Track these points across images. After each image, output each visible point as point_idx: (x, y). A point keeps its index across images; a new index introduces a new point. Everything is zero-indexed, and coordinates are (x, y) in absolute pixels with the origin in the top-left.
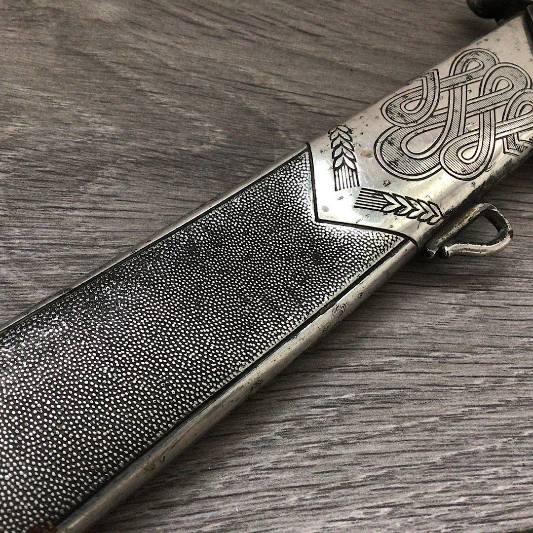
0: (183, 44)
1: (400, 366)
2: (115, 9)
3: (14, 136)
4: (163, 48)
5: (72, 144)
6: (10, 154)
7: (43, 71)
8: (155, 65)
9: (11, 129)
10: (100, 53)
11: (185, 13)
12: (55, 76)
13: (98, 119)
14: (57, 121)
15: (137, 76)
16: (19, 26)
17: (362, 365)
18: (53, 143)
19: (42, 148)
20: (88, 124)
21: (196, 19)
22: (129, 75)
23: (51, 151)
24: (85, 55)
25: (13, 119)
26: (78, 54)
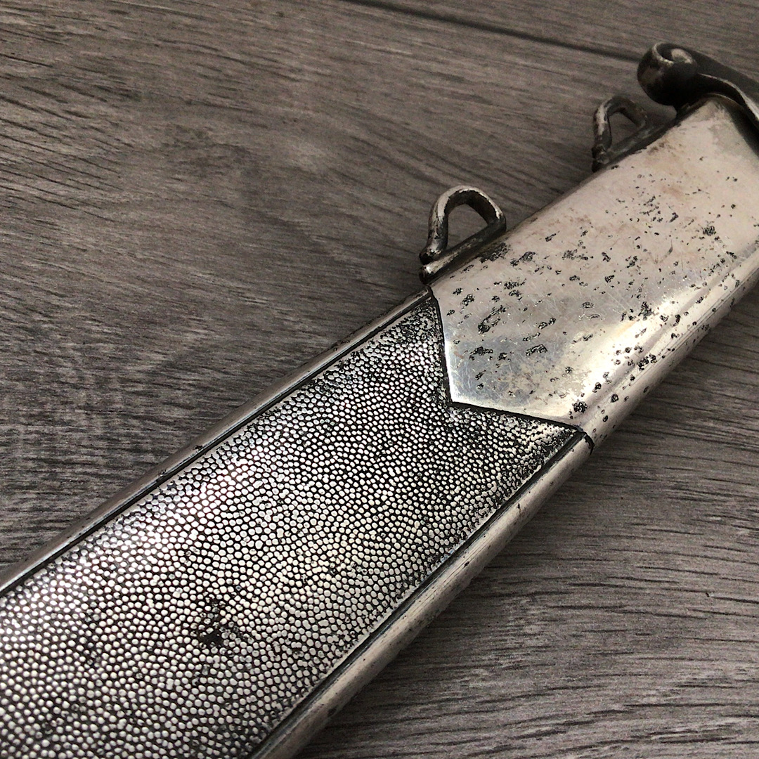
0: (413, 211)
1: (739, 732)
2: (319, 153)
3: (196, 350)
4: (388, 216)
5: (275, 365)
6: (193, 377)
7: (227, 247)
8: (378, 242)
9: (190, 337)
10: (304, 221)
11: (412, 163)
12: (245, 254)
13: (308, 325)
14: (253, 327)
15: (355, 260)
16: (191, 173)
17: (690, 731)
18: (249, 363)
19: (235, 369)
20: (294, 332)
21: (428, 172)
22: (345, 258)
23: (247, 374)
24: (284, 223)
25: (193, 323)
26: (275, 221)
